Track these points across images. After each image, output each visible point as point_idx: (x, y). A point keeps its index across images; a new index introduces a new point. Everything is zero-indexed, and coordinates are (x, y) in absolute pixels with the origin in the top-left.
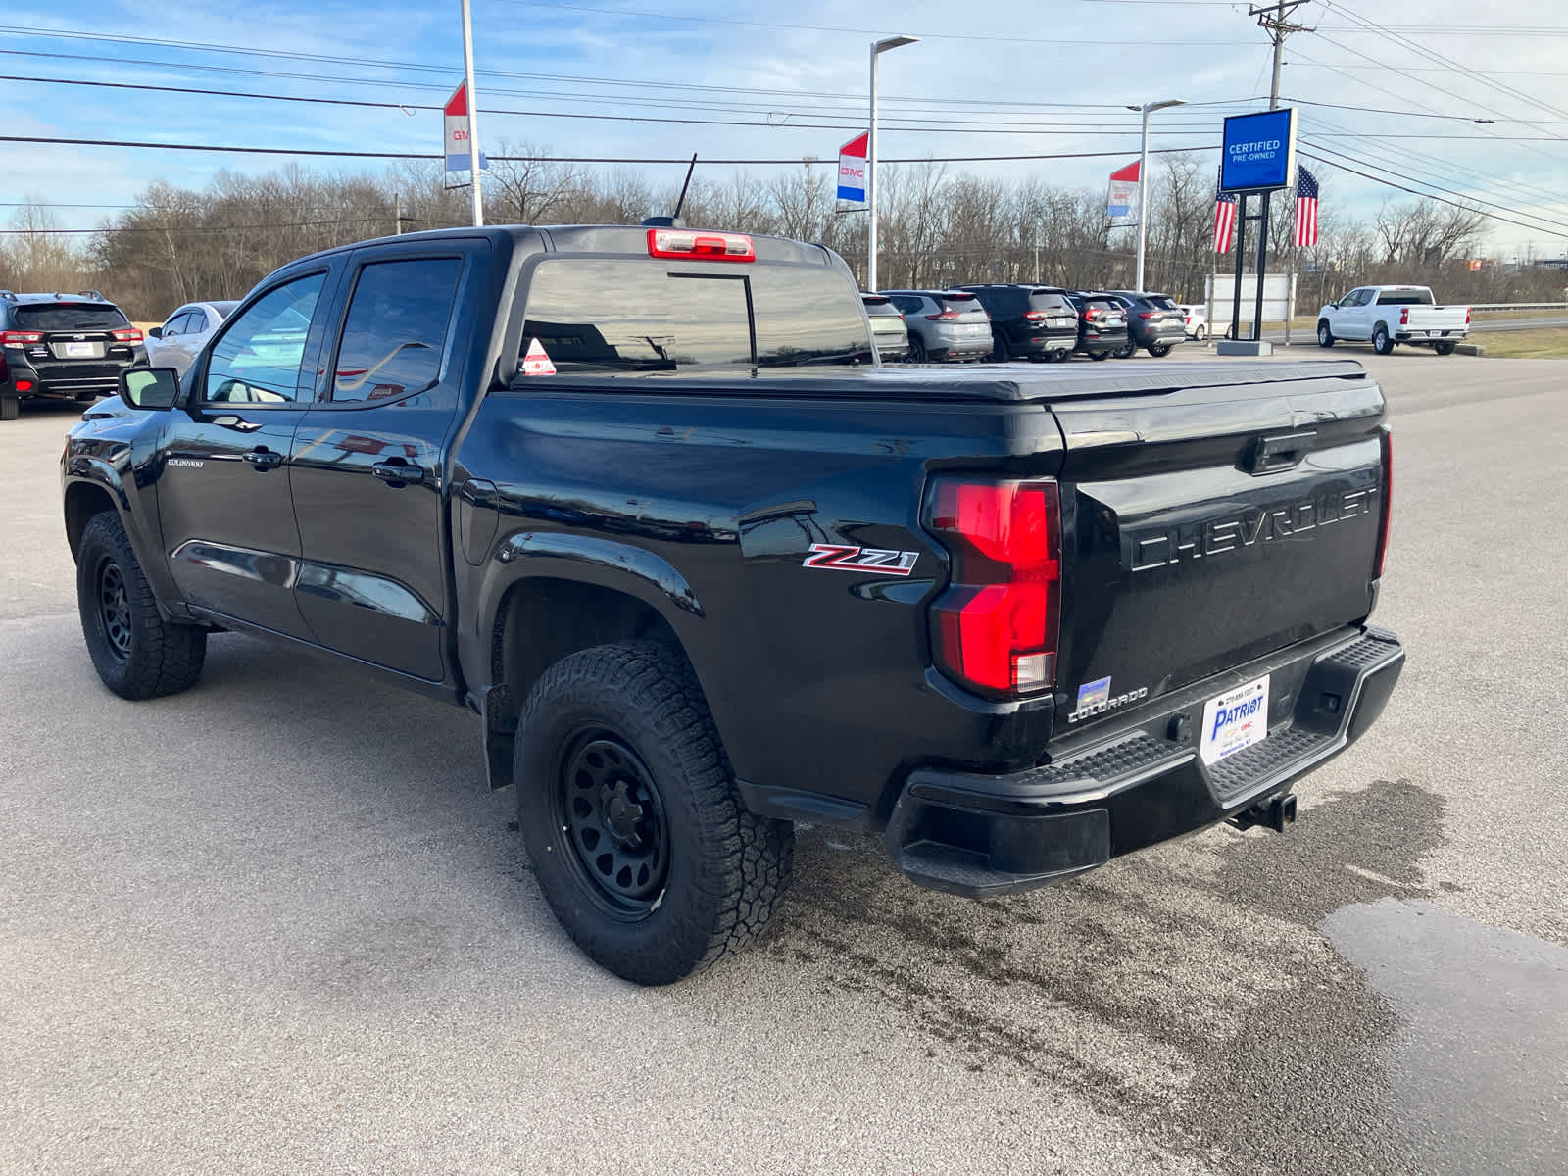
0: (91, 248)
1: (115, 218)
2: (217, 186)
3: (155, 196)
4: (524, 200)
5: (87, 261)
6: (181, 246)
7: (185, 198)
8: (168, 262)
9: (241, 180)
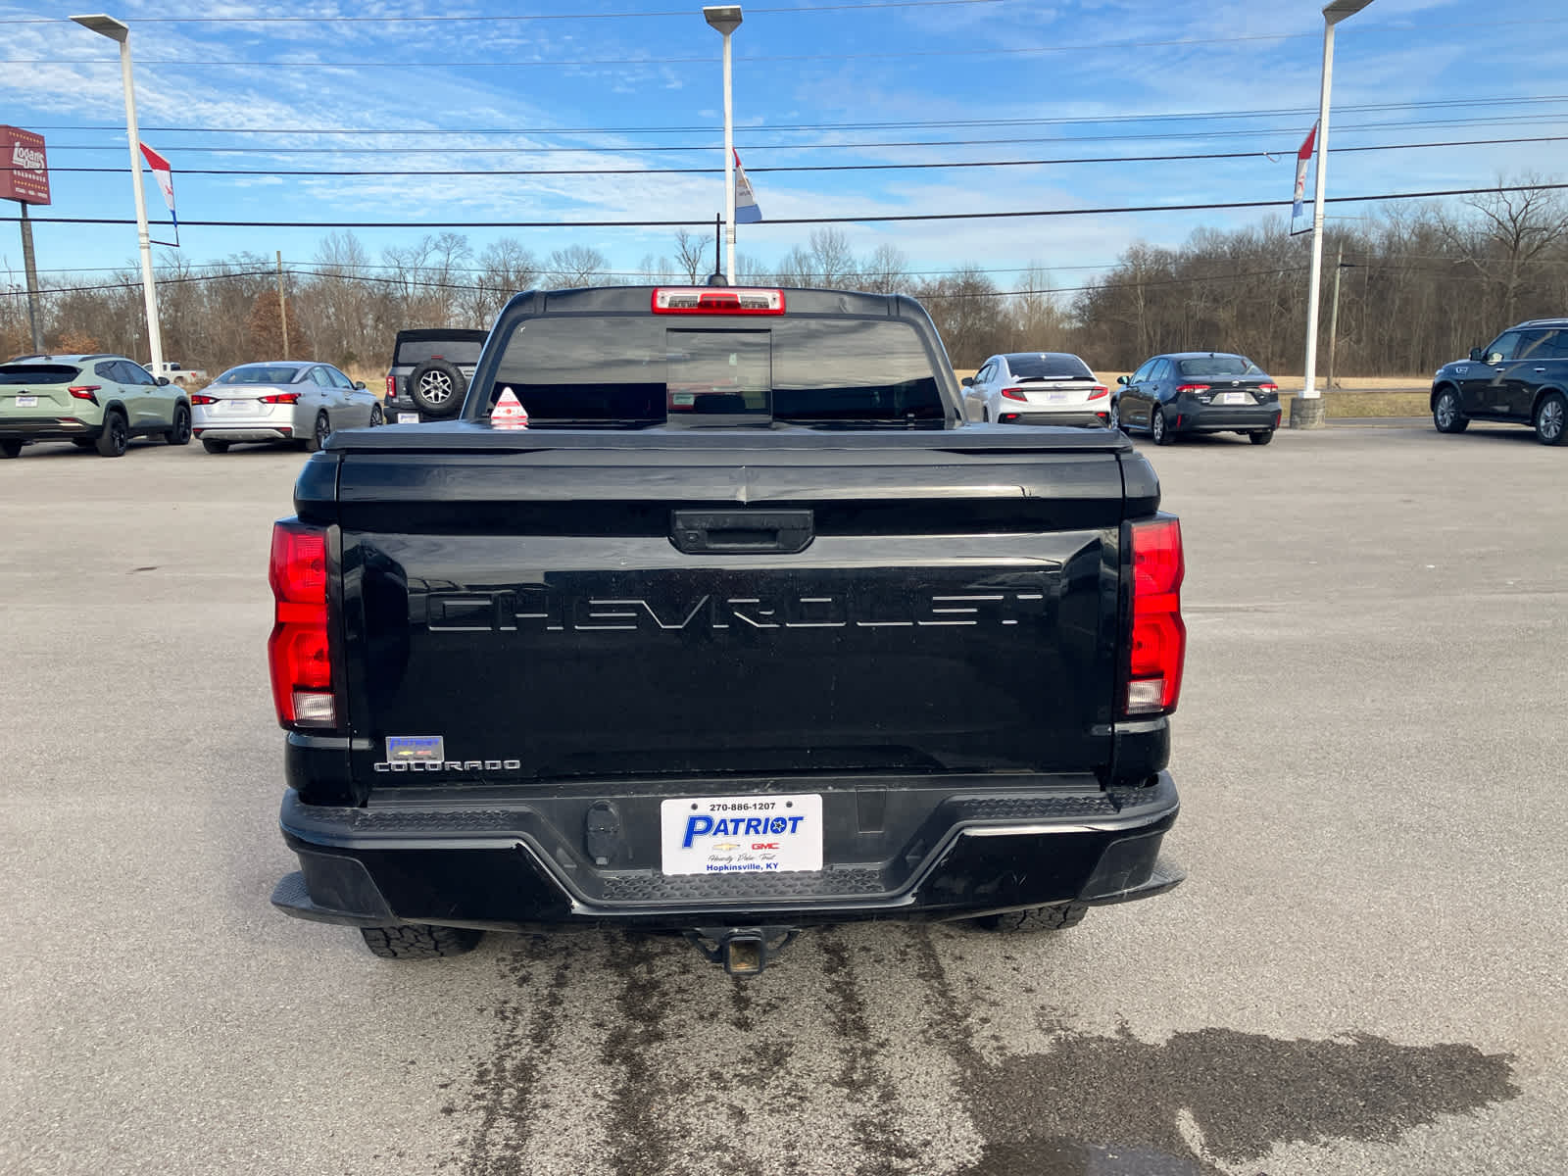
0: (1075, 305)
1: (1099, 277)
2: (1192, 242)
3: (1135, 256)
4: (1518, 236)
5: (1070, 317)
6: (1150, 301)
7: (1161, 256)
8: (1136, 315)
9: (1216, 236)
